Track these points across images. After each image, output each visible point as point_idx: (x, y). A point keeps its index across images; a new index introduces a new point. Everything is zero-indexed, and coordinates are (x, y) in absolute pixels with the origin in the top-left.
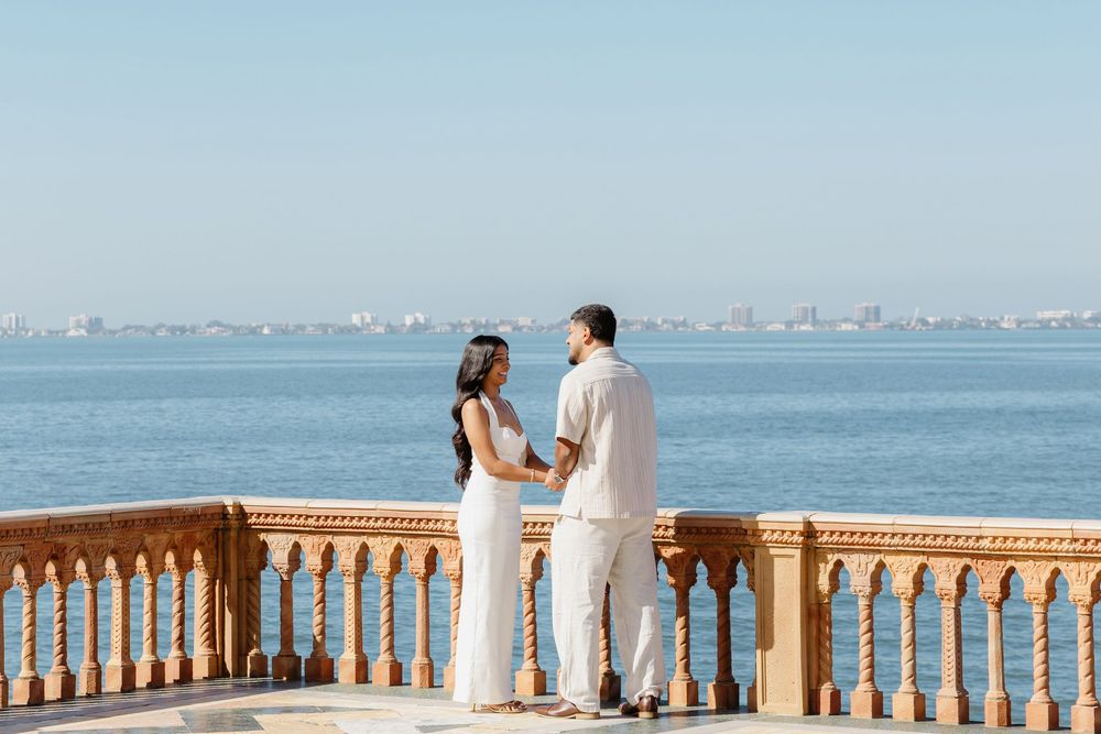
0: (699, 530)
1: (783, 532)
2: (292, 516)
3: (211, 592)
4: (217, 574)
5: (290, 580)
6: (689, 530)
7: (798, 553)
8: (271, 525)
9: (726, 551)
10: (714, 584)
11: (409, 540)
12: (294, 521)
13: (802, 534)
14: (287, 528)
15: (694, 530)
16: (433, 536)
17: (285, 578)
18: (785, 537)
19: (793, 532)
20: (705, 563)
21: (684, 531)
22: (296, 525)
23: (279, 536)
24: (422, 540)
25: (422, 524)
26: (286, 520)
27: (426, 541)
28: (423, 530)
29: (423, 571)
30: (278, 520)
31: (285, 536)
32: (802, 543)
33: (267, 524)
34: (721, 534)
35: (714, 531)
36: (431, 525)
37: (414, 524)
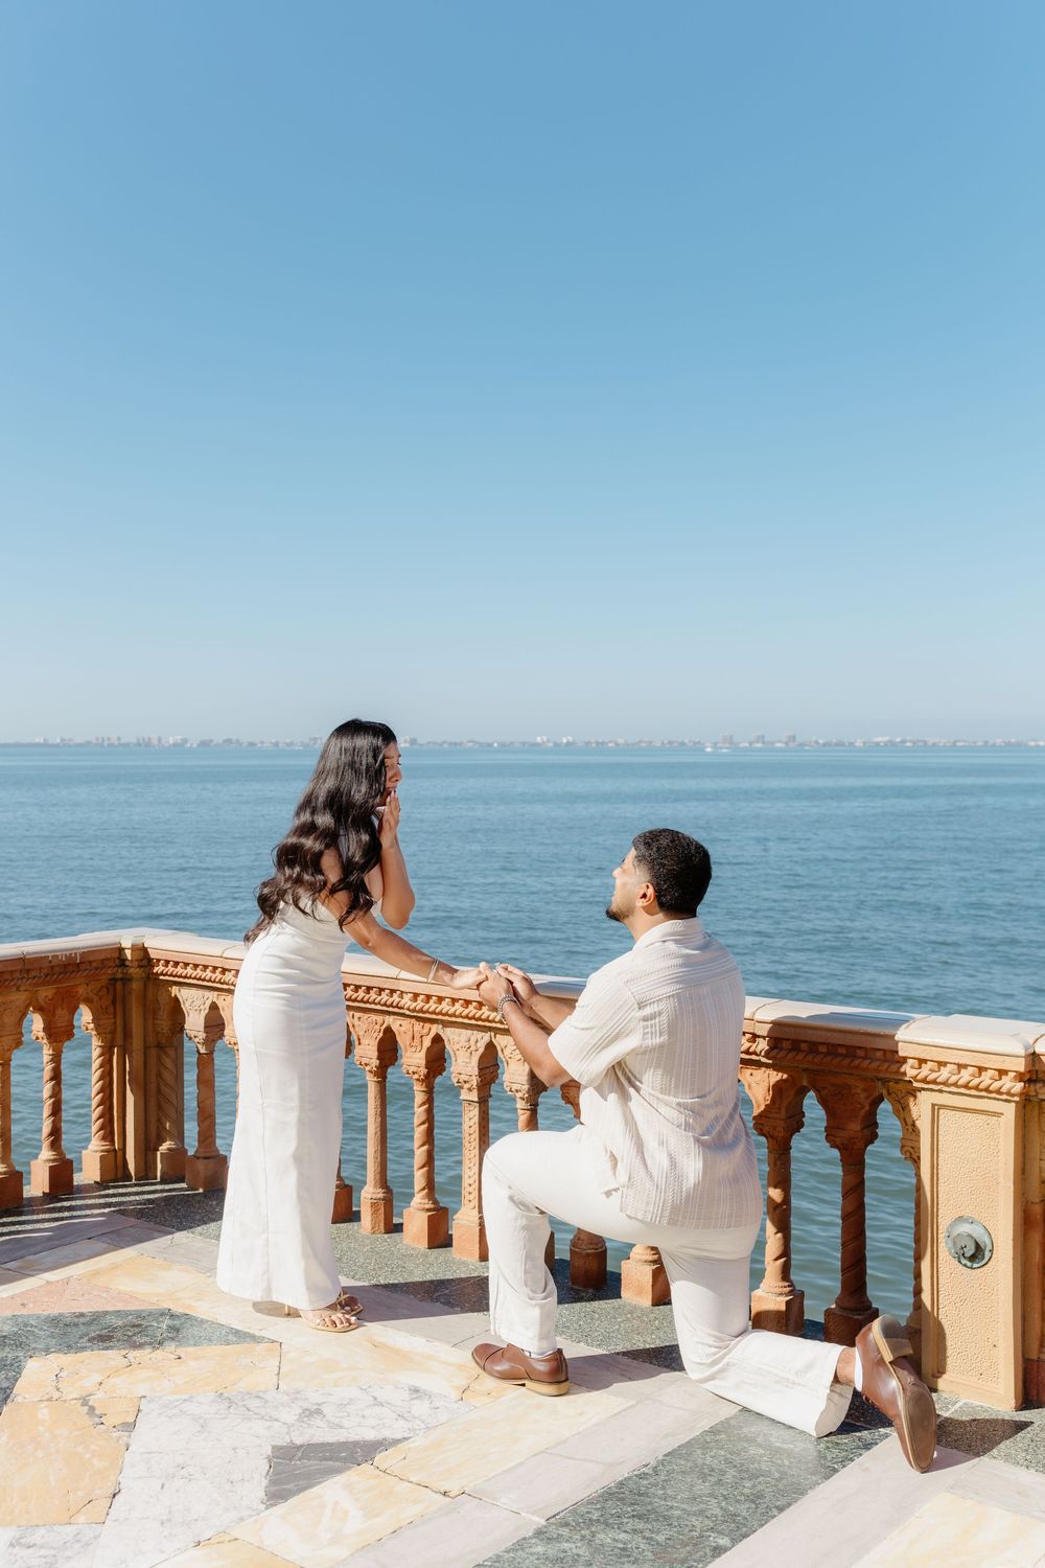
0: (814, 1047)
1: (981, 1069)
2: (206, 967)
3: (106, 1065)
4: (115, 1039)
5: (211, 1053)
6: (796, 1045)
7: (1009, 1111)
8: (180, 976)
9: (861, 1085)
10: (838, 1140)
11: (357, 1015)
12: (208, 974)
13: (1020, 1077)
14: (200, 983)
15: (804, 1046)
16: (389, 1013)
17: (203, 1051)
18: (986, 1079)
19: (1002, 1073)
20: (823, 1101)
21: (786, 1045)
22: (210, 981)
23: (193, 992)
24: (374, 1017)
25: (373, 995)
26: (199, 972)
27: (380, 1018)
28: (374, 1002)
29: (375, 1062)
30: (189, 970)
31: (200, 992)
32: (1021, 1094)
33: (176, 976)
34: (855, 1057)
35: (842, 1051)
36: (384, 997)
37: (361, 994)
